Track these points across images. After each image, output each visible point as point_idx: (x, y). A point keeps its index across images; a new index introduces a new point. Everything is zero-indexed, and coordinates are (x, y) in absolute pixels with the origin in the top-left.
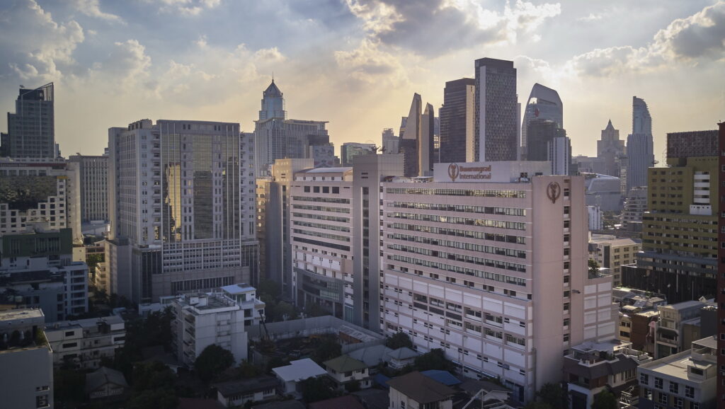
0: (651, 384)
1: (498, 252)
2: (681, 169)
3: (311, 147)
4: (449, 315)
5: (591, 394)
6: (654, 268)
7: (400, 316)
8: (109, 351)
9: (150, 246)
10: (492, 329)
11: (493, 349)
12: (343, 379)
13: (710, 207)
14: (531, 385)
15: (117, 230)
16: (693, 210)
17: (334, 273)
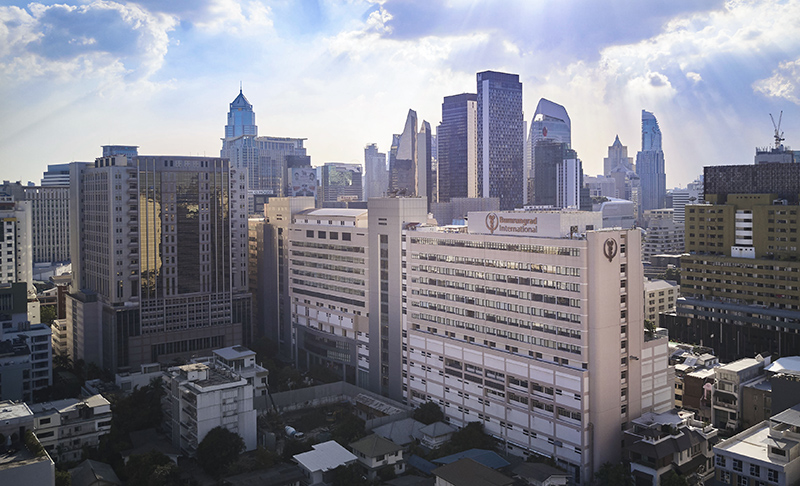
0: (729, 466)
1: (547, 315)
2: (721, 207)
3: (290, 170)
4: (488, 383)
5: (657, 474)
6: (696, 316)
7: (428, 382)
8: (92, 439)
9: (126, 304)
10: (541, 400)
11: (542, 424)
12: (375, 464)
13: (753, 249)
14: (588, 464)
15: (81, 283)
16: (735, 252)
17: (345, 331)
